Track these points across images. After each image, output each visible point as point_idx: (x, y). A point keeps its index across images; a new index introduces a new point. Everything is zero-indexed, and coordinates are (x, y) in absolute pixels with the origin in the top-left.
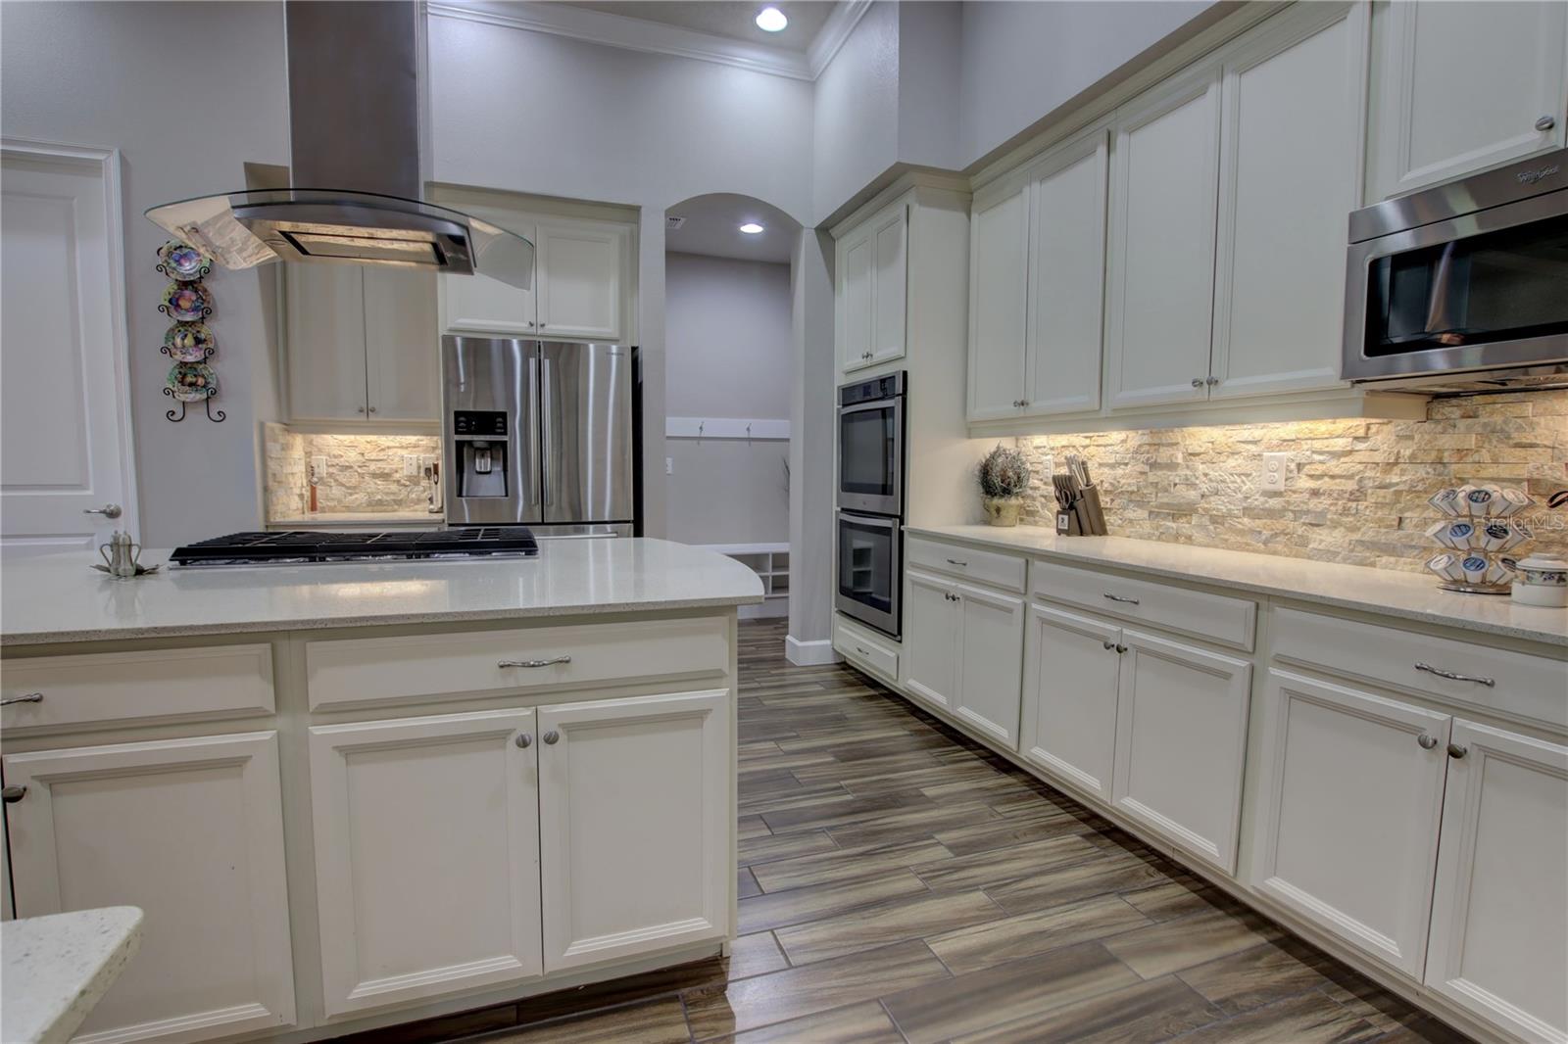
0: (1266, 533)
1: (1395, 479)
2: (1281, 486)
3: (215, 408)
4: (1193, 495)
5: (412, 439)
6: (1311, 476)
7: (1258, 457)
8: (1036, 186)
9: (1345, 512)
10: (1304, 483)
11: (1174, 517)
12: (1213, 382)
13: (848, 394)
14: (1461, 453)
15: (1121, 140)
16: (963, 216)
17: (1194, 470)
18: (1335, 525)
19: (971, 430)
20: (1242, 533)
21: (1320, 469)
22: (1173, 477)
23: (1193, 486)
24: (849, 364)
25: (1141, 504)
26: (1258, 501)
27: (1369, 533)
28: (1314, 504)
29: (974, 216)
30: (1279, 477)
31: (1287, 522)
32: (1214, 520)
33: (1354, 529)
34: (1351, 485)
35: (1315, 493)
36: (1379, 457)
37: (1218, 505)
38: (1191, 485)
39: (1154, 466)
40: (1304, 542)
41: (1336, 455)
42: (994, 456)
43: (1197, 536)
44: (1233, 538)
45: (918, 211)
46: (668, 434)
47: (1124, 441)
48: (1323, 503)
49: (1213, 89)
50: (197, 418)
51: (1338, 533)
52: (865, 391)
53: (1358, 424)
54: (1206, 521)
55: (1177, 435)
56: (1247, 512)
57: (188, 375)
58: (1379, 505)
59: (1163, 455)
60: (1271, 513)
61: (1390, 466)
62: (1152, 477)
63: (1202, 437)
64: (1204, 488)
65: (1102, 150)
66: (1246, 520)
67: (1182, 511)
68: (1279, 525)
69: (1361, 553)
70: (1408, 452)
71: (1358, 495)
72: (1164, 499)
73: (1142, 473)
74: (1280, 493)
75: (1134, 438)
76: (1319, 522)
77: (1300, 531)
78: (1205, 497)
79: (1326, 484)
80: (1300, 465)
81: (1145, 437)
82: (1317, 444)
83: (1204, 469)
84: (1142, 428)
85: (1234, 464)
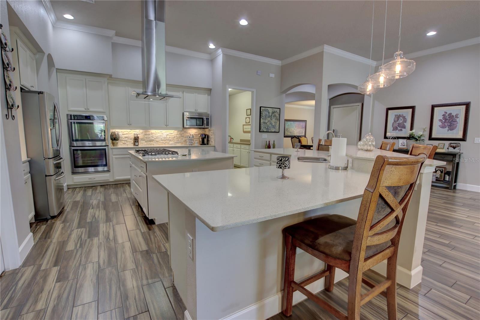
0: (164, 143)
1: (177, 136)
2: (166, 137)
4: (153, 138)
7: (162, 134)
10: (168, 137)
11: (150, 142)
12: (167, 125)
14: (183, 133)
17: (153, 135)
18: (172, 141)
20: (161, 143)
21: (170, 135)
22: (149, 136)
23: (153, 137)
25: (144, 140)
26: (163, 139)
27: (176, 141)
28: (170, 139)
30: (166, 136)
31: (167, 141)
32: (157, 142)
33: (174, 141)
34: (173, 137)
35: (170, 138)
36: (176, 134)
37: (157, 139)
38: (152, 137)
39: (145, 135)
40: (169, 143)
41: (171, 134)
42: (112, 133)
44: (160, 144)
47: (139, 131)
53: (174, 131)
54: (156, 142)
55: (149, 131)
56: (162, 140)
58: (176, 139)
59: (148, 133)
60: (164, 140)
61: (177, 135)
62: (146, 136)
64: (155, 137)
66: (161, 141)
67: (152, 141)
68: (166, 142)
69: (175, 143)
70: (178, 133)
71: (174, 138)
72: (149, 139)
73: (143, 136)
74: (166, 138)
75: (141, 131)
76: (170, 141)
77: (169, 142)
78: (155, 139)
79: (170, 137)
80: (168, 135)
81: (144, 131)
82: (169, 132)
83: (154, 135)
84: (143, 130)
85: (159, 134)
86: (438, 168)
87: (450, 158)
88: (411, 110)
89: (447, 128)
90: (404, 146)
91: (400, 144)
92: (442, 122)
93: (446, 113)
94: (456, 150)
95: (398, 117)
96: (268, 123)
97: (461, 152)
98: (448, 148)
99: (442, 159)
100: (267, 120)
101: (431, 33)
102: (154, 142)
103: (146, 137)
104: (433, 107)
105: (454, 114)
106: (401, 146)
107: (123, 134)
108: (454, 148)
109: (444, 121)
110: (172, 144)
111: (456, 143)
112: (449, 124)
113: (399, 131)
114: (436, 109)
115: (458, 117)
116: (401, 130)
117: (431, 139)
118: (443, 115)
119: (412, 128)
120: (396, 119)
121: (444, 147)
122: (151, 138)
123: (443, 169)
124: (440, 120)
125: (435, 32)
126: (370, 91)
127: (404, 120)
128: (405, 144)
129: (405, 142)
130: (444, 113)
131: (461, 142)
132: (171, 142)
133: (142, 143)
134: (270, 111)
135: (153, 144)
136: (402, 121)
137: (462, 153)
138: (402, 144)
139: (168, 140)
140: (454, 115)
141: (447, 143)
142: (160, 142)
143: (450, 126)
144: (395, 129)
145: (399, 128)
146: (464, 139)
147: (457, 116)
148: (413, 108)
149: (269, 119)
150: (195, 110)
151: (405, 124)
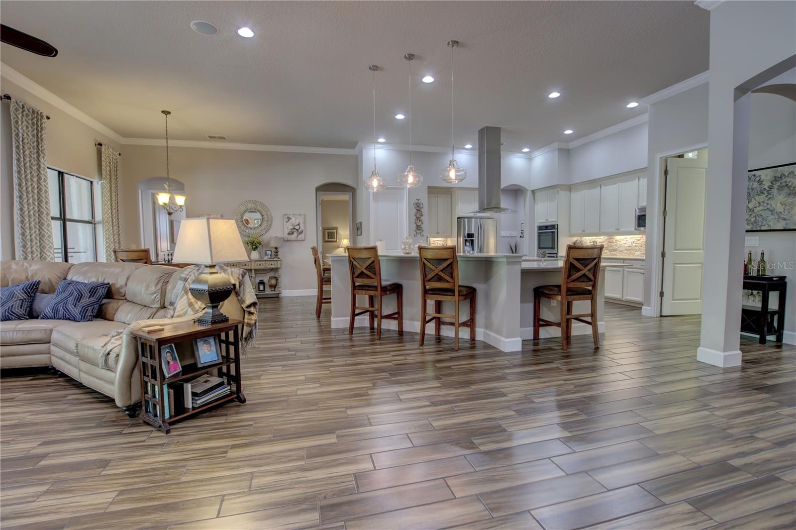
3: (422, 234)
4: (617, 247)
5: (440, 239)
7: (627, 241)
8: (586, 191)
9: (640, 249)
10: (634, 245)
11: (614, 251)
12: (618, 229)
13: (540, 228)
15: (603, 187)
16: (569, 192)
18: (638, 251)
19: (571, 236)
22: (613, 244)
23: (617, 246)
24: (542, 221)
26: (627, 248)
28: (636, 248)
29: (572, 193)
30: (630, 244)
31: (632, 251)
33: (641, 251)
34: (640, 245)
35: (636, 246)
39: (610, 242)
40: (634, 254)
41: (638, 240)
42: (576, 241)
43: (618, 254)
44: (624, 254)
45: (560, 192)
46: (502, 235)
47: (604, 238)
49: (618, 184)
50: (419, 236)
52: (547, 227)
53: (641, 236)
55: (614, 237)
56: (626, 250)
57: (418, 228)
59: (611, 240)
60: (630, 250)
62: (610, 244)
63: (618, 238)
65: (599, 188)
67: (615, 250)
68: (631, 251)
72: (612, 248)
73: (608, 244)
74: (630, 247)
75: (606, 238)
76: (636, 251)
77: (634, 252)
79: (637, 245)
80: (633, 242)
81: (608, 237)
84: (607, 236)
85: (623, 242)
103: (610, 246)
110: (638, 256)
132: (637, 253)
135: (616, 255)
149: (762, 198)
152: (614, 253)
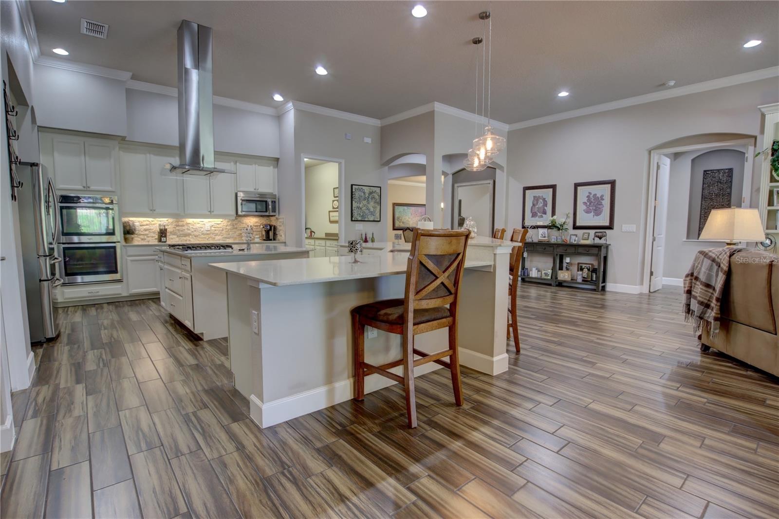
0: (207, 238)
2: (209, 229)
4: (189, 231)
6: (214, 228)
7: (203, 224)
9: (221, 233)
10: (213, 229)
11: (185, 237)
12: (211, 212)
14: (236, 224)
17: (189, 226)
20: (202, 238)
21: (216, 226)
22: (183, 228)
25: (174, 234)
26: (205, 232)
27: (225, 236)
28: (215, 232)
30: (209, 227)
31: (211, 235)
32: (195, 236)
33: (222, 235)
34: (221, 229)
35: (215, 230)
36: (225, 224)
37: (195, 233)
38: (188, 229)
39: (177, 226)
40: (214, 238)
41: (218, 224)
43: (192, 240)
44: (200, 239)
47: (167, 220)
48: (217, 232)
51: (220, 236)
53: (222, 220)
54: (193, 237)
55: (184, 220)
56: (203, 234)
58: (226, 232)
59: (181, 223)
60: (208, 234)
61: (226, 226)
62: (177, 228)
64: (193, 230)
66: (203, 236)
67: (189, 235)
68: (209, 236)
69: (224, 239)
70: (229, 224)
71: (223, 230)
72: (182, 233)
73: (174, 227)
74: (209, 231)
75: (170, 220)
76: (216, 235)
77: (214, 236)
78: (192, 232)
79: (217, 229)
80: (212, 226)
81: (174, 220)
82: (215, 222)
83: (191, 226)
84: (173, 218)
85: (198, 225)
86: (585, 265)
87: (595, 251)
88: (551, 190)
89: (592, 214)
90: (545, 237)
91: (540, 236)
92: (586, 206)
93: (590, 193)
94: (602, 241)
95: (536, 199)
96: (363, 209)
97: (608, 243)
98: (594, 239)
99: (587, 252)
100: (362, 204)
101: (564, 94)
102: (191, 236)
103: (178, 230)
104: (577, 185)
105: (599, 195)
106: (541, 237)
107: (141, 226)
108: (600, 238)
109: (588, 204)
110: (220, 240)
111: (601, 232)
112: (594, 208)
113: (539, 218)
114: (579, 188)
115: (603, 199)
116: (542, 217)
117: (575, 227)
118: (587, 197)
119: (553, 213)
120: (535, 202)
121: (588, 238)
122: (186, 231)
123: (591, 266)
124: (585, 203)
125: (567, 92)
126: (477, 167)
127: (544, 203)
128: (546, 235)
129: (546, 233)
130: (588, 194)
131: (607, 231)
132: (217, 238)
133: (172, 238)
134: (366, 191)
135: (190, 240)
136: (542, 205)
137: (610, 245)
138: (542, 235)
139: (213, 234)
140: (599, 197)
141: (592, 232)
142: (200, 238)
143: (595, 210)
144: (534, 215)
145: (539, 214)
146: (610, 227)
147: (602, 197)
148: (553, 187)
149: (365, 202)
150: (255, 189)
151: (545, 208)
152: (185, 238)
